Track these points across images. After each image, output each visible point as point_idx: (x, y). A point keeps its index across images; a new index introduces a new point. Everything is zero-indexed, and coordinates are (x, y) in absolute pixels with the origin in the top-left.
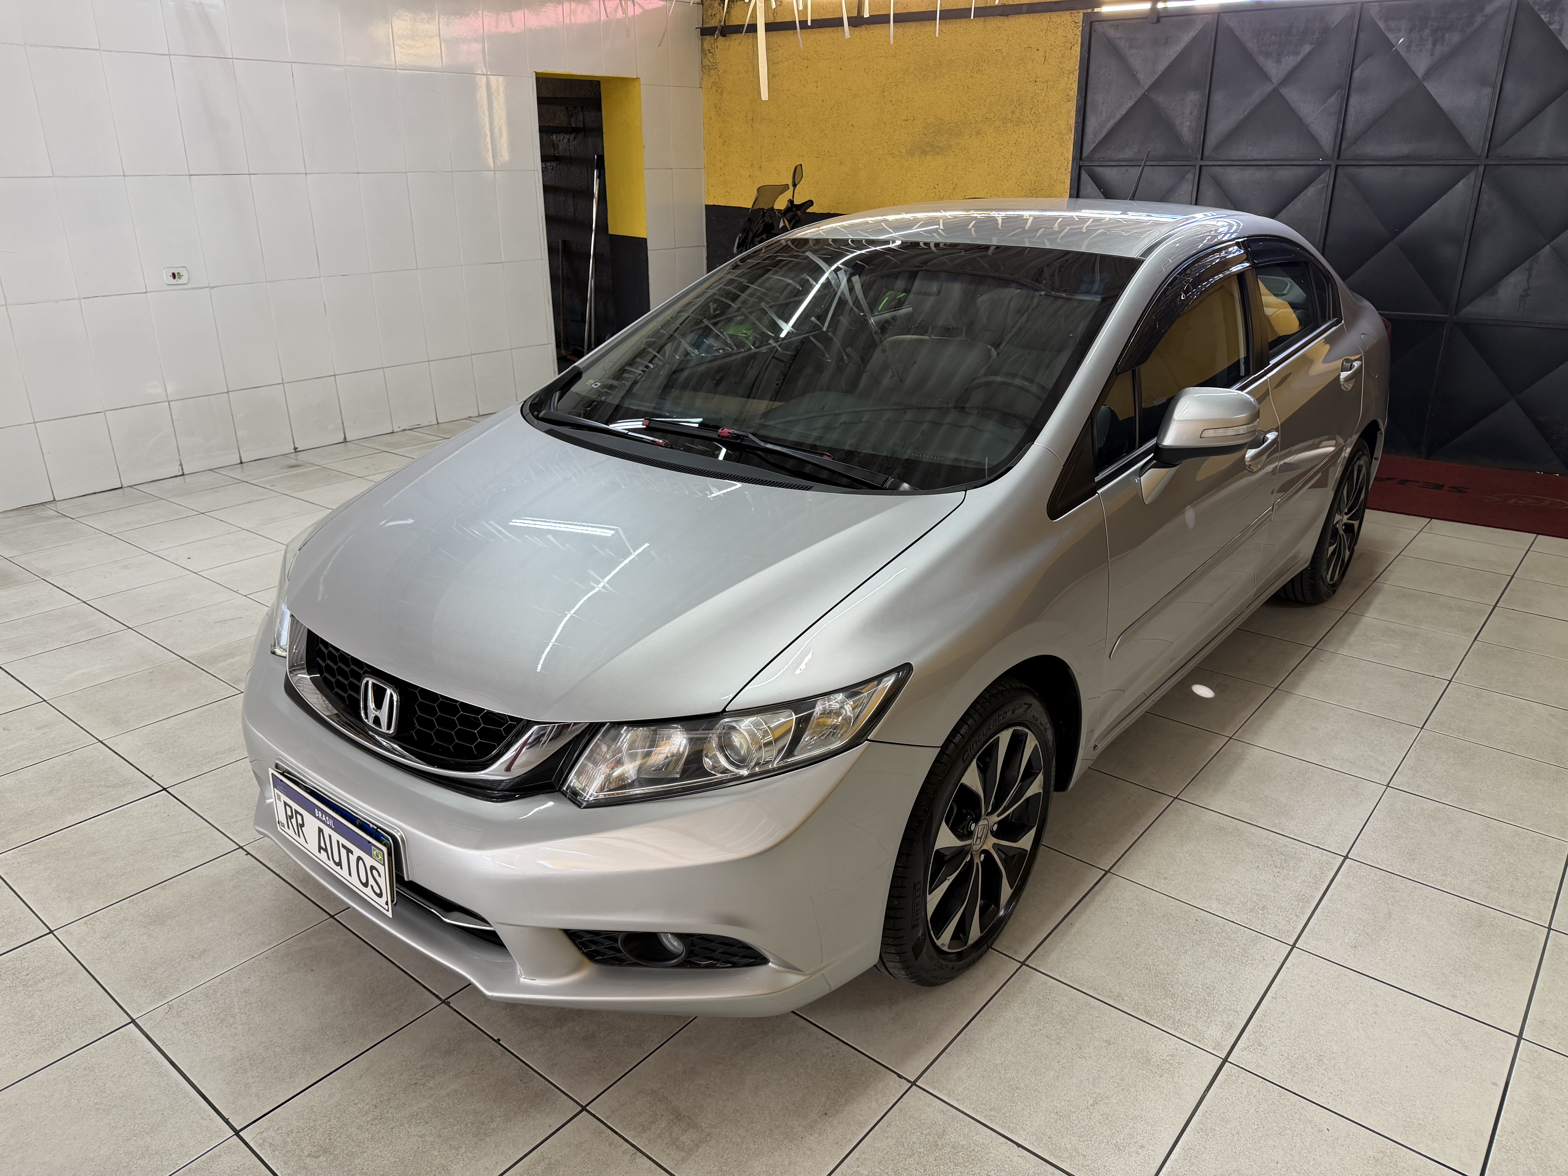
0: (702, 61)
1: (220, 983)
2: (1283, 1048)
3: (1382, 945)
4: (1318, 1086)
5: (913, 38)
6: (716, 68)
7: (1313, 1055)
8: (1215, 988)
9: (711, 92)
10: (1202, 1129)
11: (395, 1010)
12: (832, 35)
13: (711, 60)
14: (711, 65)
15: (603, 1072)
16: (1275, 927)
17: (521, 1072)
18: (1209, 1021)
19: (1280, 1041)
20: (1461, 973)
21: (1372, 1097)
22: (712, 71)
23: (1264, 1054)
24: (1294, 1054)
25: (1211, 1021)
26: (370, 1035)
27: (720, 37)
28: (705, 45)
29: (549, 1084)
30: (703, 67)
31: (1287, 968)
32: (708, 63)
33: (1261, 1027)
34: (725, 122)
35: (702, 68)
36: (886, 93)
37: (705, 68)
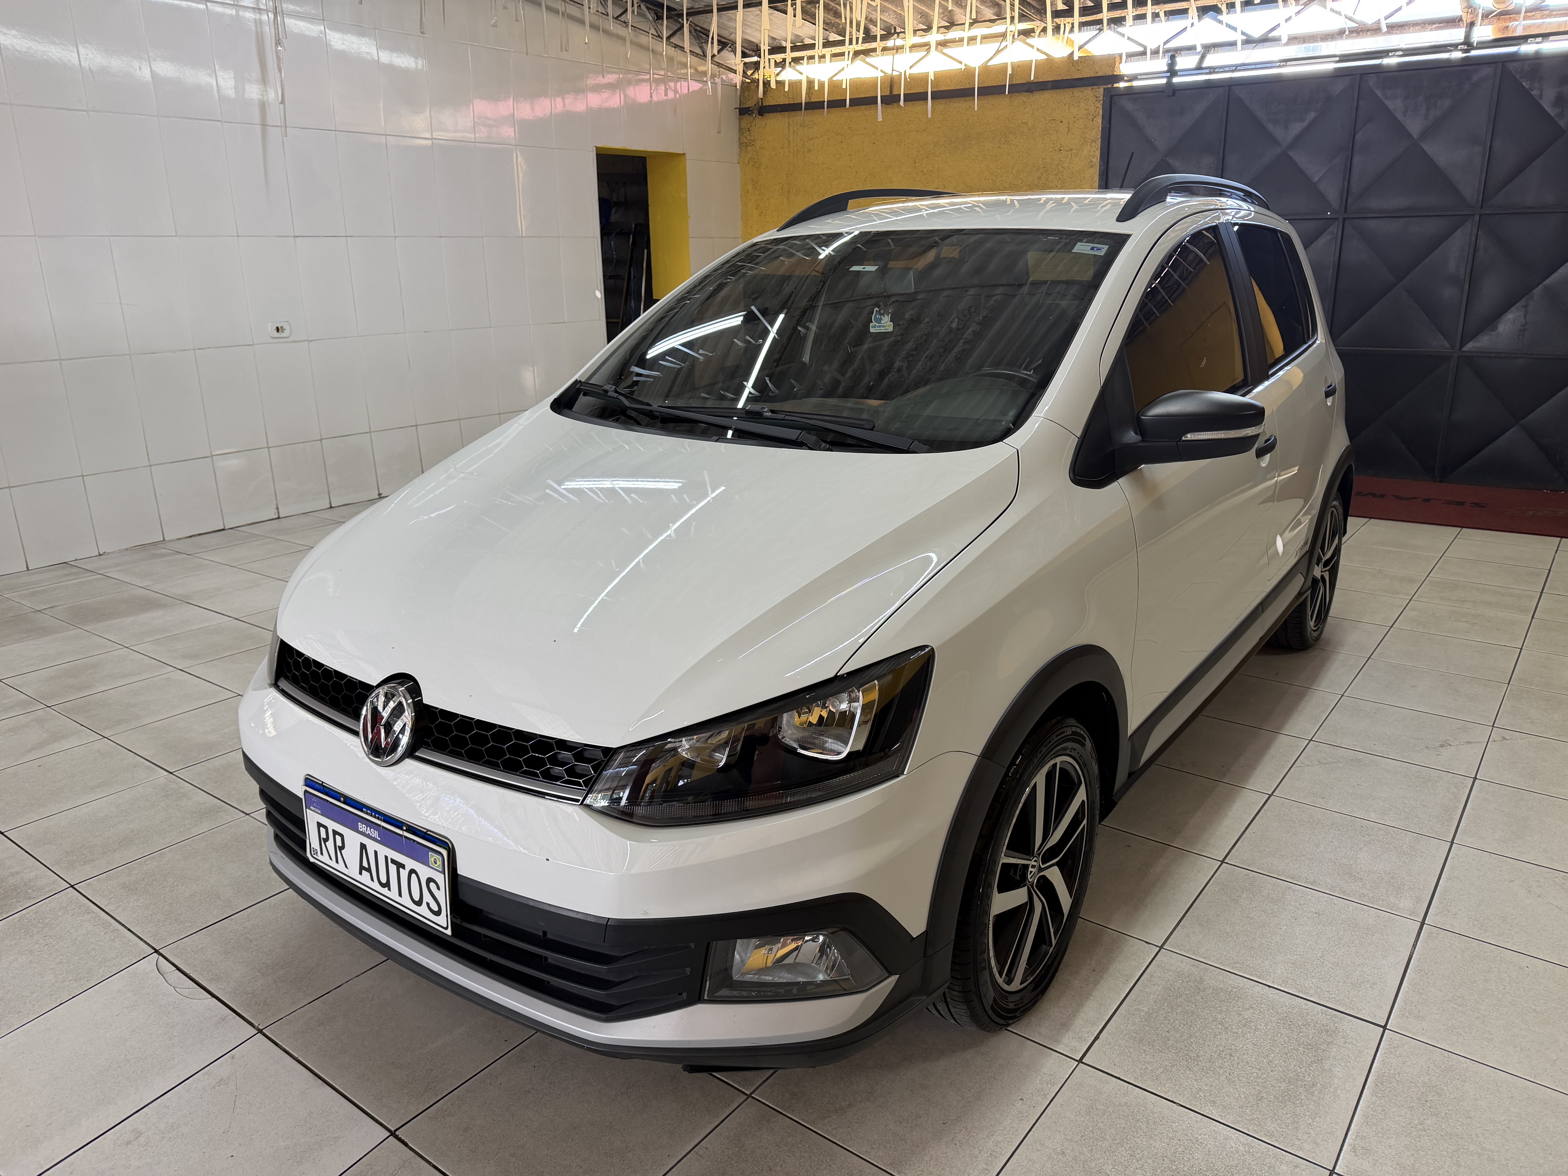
0: (740, 139)
6: (753, 145)
9: (748, 167)
12: (867, 113)
13: (749, 138)
22: (749, 148)
27: (758, 116)
28: (742, 124)
32: (746, 141)
34: (761, 195)
35: (740, 145)
37: (743, 145)
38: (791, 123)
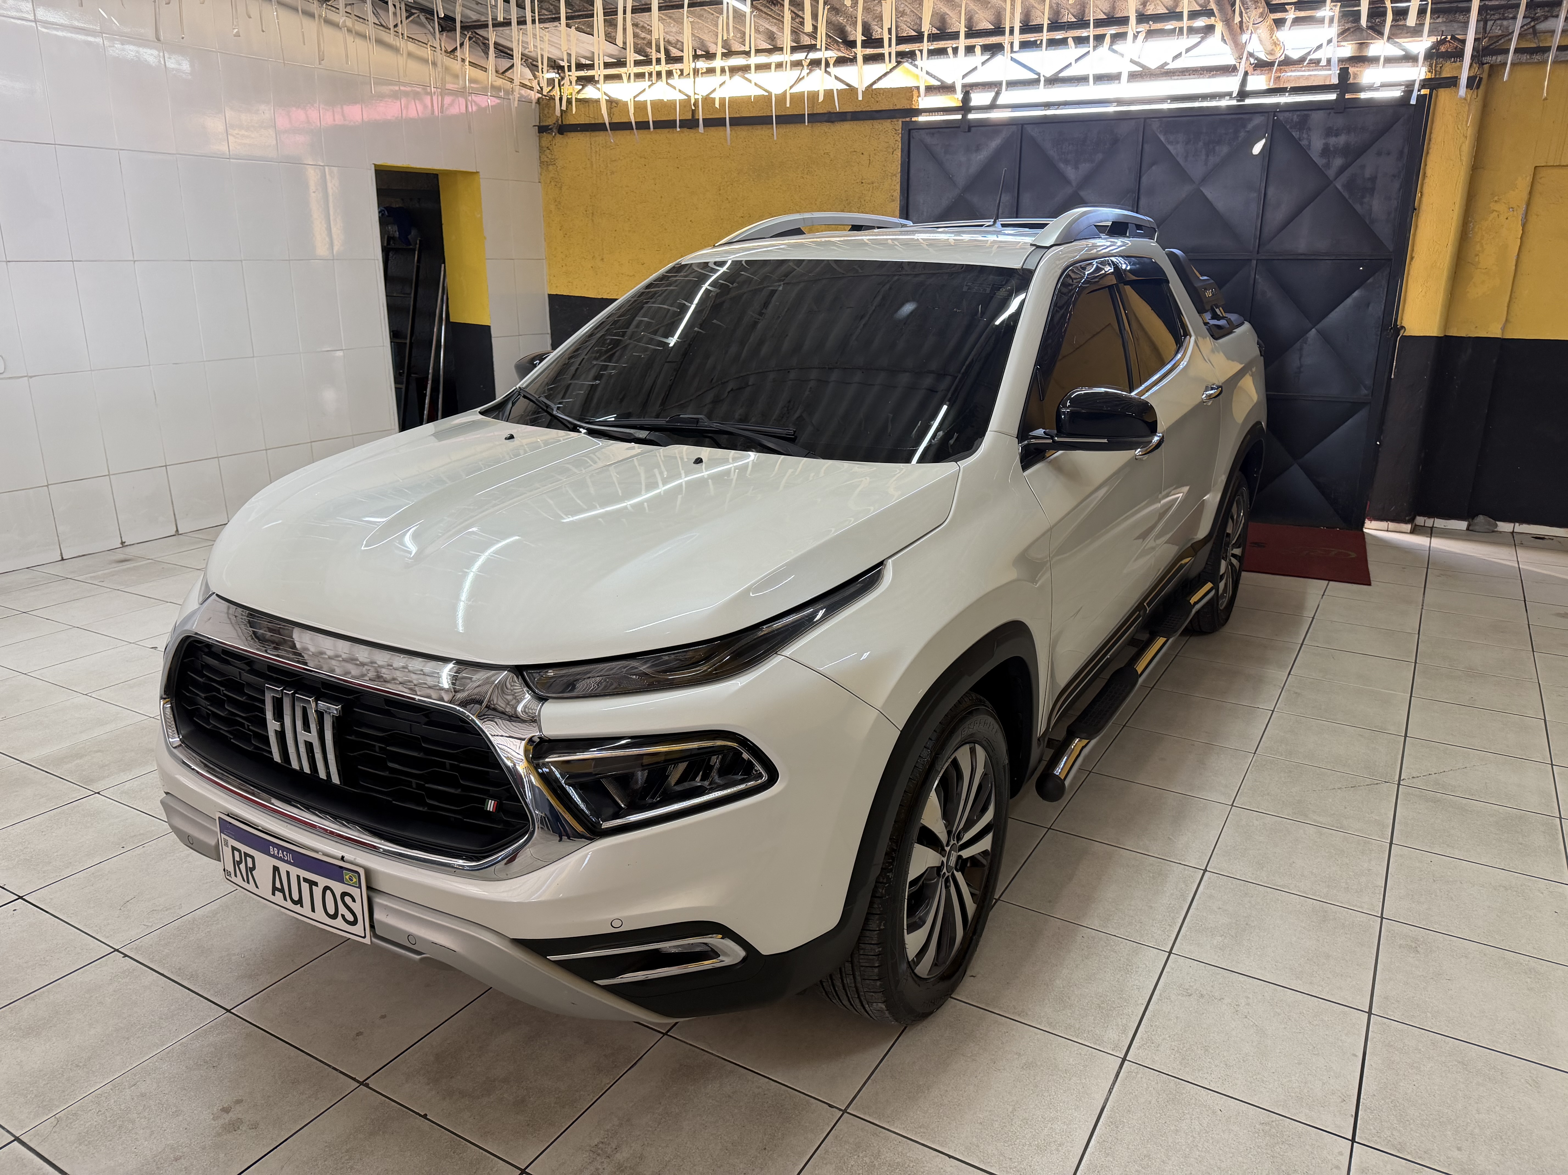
0: (540, 157)
1: (112, 1090)
2: (1173, 1043)
3: (1246, 944)
4: (1208, 1073)
5: (746, 140)
6: (555, 164)
7: (1199, 1046)
8: (1107, 996)
9: (550, 187)
10: (1111, 1122)
11: (309, 1097)
12: (668, 136)
13: (550, 156)
14: (549, 161)
15: (539, 1134)
16: (1153, 937)
17: (453, 1143)
18: (1106, 1025)
19: (1169, 1037)
20: (1315, 963)
21: (1254, 1077)
22: (551, 167)
23: (1158, 1050)
24: (1183, 1048)
25: (1107, 1026)
26: (287, 1124)
27: (558, 135)
28: (542, 142)
29: (484, 1152)
30: (542, 162)
31: (1168, 972)
32: (546, 159)
33: (1152, 1026)
34: (565, 215)
35: (540, 163)
36: (721, 192)
37: (544, 164)
38: (593, 144)
